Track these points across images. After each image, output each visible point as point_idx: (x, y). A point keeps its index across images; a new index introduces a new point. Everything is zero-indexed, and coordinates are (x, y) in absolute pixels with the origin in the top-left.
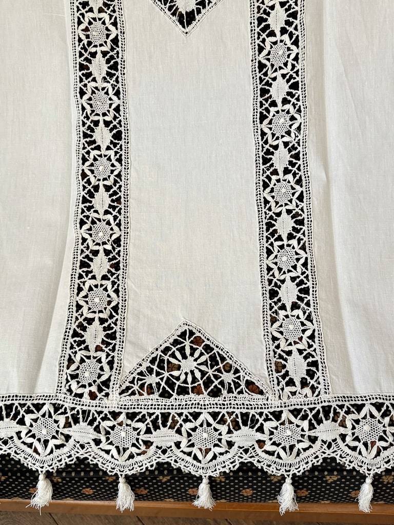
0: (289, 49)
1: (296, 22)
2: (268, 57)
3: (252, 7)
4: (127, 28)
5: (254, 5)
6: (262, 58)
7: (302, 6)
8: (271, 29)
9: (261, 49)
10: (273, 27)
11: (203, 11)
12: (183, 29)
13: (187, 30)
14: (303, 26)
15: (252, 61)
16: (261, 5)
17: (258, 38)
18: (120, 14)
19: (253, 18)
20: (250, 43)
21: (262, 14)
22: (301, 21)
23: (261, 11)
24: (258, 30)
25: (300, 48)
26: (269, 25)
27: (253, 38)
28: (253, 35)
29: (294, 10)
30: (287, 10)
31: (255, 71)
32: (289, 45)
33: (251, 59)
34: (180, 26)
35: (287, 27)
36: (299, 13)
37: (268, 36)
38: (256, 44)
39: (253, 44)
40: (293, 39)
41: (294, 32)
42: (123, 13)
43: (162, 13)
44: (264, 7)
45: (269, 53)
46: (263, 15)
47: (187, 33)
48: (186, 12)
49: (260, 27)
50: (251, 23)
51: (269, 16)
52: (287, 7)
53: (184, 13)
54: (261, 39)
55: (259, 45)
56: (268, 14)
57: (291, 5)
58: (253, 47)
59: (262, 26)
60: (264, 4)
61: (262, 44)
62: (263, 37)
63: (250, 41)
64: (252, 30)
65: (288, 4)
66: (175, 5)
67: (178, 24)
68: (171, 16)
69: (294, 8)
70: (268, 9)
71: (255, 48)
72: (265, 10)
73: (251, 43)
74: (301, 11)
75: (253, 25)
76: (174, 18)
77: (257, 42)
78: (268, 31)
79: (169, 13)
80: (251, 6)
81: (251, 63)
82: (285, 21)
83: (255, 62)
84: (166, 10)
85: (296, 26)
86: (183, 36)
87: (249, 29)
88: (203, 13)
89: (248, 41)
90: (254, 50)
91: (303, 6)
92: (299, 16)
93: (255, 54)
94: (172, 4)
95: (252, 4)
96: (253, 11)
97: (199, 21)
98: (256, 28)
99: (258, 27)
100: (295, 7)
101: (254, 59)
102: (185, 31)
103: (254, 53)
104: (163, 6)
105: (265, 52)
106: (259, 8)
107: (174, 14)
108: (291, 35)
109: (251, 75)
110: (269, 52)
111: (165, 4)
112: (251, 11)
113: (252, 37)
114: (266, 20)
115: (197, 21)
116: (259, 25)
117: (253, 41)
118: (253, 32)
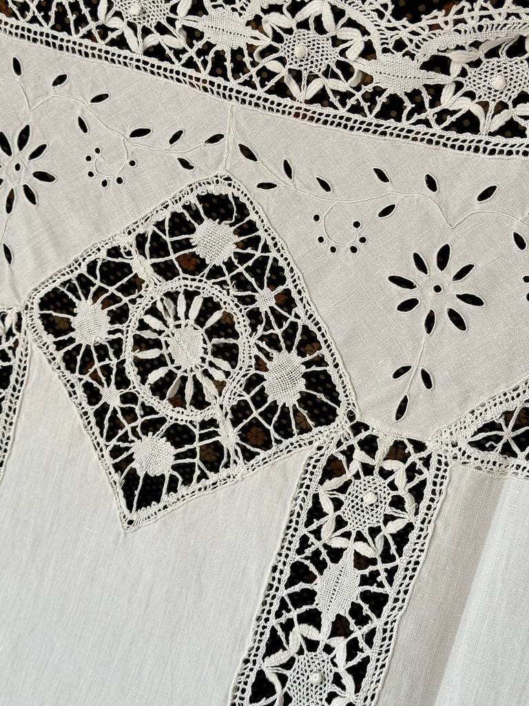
0: (337, 679)
1: (376, 623)
2: (285, 672)
3: (291, 531)
4: (13, 456)
5: (296, 530)
6: (270, 666)
7: (403, 588)
8: (313, 606)
9: (275, 645)
10: (320, 603)
11: (182, 489)
12: (126, 511)
13: (134, 516)
14: (387, 642)
15: (246, 661)
16: (312, 538)
17: (278, 615)
18: (9, 420)
19: (283, 559)
20: (255, 617)
21: (306, 558)
22: (389, 627)
23: (308, 552)
24: (284, 593)
25: (362, 694)
26: (313, 593)
27: (267, 607)
28: (269, 600)
29: (380, 590)
30: (364, 581)
31: (243, 691)
32: (342, 668)
33: (245, 656)
34: (123, 502)
35: (352, 621)
36: (390, 604)
37: (302, 619)
38: (269, 625)
39: (262, 623)
40: (354, 662)
41: (362, 644)
42: (14, 421)
43: (95, 455)
44: (318, 545)
45: (289, 665)
46: (307, 562)
47: (131, 522)
48: (147, 475)
49: (292, 590)
50: (274, 569)
51: (321, 573)
52: (366, 572)
53: (141, 474)
54: (283, 620)
55: (273, 630)
56: (321, 566)
57: (377, 573)
58: (260, 630)
59: (297, 588)
60: (319, 539)
61: (281, 633)
62: (289, 616)
63: (257, 613)
64: (271, 587)
65: (371, 568)
66: (127, 449)
67: (121, 493)
68: (112, 470)
69: (381, 585)
70: (324, 555)
71: (262, 634)
72: (317, 553)
73: (259, 619)
74: (396, 600)
75: (277, 575)
76: (117, 477)
77: (273, 622)
78: (305, 608)
79: (110, 461)
80: (288, 528)
81: (240, 664)
82: (353, 604)
83: (251, 670)
84: (106, 453)
85: (373, 632)
86: (120, 525)
87: (266, 580)
88: (179, 494)
89: (254, 609)
90: (258, 637)
91: (406, 592)
92: (386, 609)
93: (258, 648)
94: (123, 445)
95: (293, 525)
96: (290, 543)
97: (165, 507)
98: (282, 586)
99: (287, 587)
100: (385, 583)
101: (252, 658)
102: (129, 517)
103: (256, 645)
104: (102, 441)
105: (281, 657)
106: (304, 541)
107: (118, 468)
108: (353, 648)
109: (230, 697)
110: (292, 660)
111: (109, 439)
112: (284, 540)
113: (264, 603)
114: (311, 578)
115: (161, 505)
116: (290, 583)
117: (265, 616)
118: (272, 592)
